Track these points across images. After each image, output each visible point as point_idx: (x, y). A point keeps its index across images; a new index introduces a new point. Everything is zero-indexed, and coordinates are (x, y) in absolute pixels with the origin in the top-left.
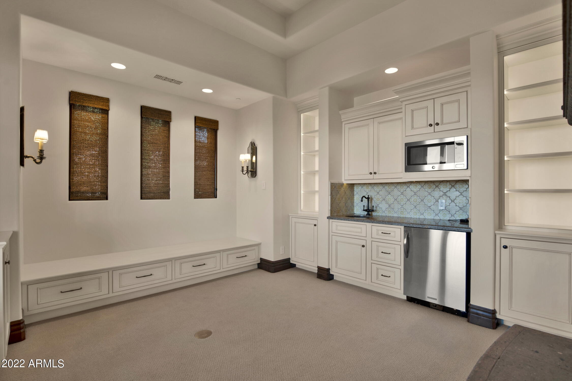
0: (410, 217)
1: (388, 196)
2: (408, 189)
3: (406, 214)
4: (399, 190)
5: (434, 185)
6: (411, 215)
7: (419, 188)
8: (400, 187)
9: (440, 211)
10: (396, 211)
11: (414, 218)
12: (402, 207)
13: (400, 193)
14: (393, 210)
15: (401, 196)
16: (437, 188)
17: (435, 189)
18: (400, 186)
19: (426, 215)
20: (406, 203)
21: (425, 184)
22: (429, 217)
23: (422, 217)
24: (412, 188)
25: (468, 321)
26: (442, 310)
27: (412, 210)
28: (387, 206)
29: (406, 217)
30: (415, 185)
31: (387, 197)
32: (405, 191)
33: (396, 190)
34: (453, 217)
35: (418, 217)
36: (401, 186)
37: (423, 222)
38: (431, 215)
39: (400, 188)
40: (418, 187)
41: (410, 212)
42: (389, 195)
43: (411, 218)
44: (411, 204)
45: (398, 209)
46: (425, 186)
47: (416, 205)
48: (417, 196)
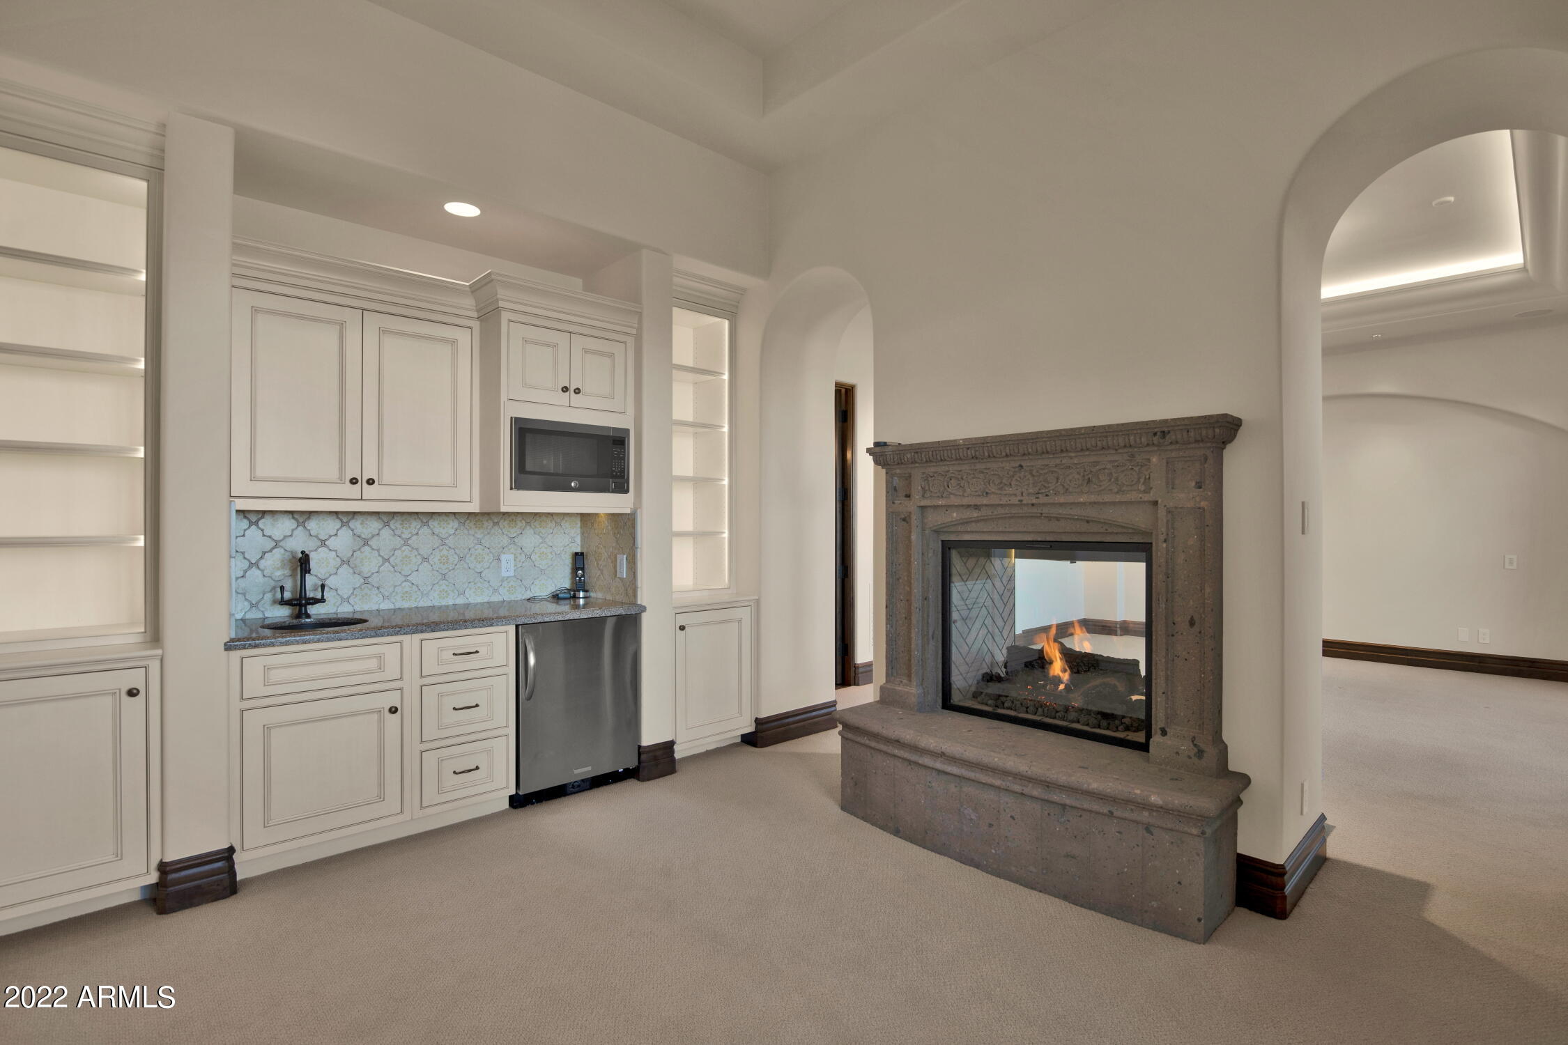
0: (431, 605)
1: (362, 550)
2: (425, 530)
3: (418, 600)
4: (398, 532)
5: (489, 521)
6: (432, 598)
7: (452, 528)
8: (401, 524)
9: (502, 581)
10: (387, 594)
11: (441, 606)
12: (405, 581)
13: (398, 542)
14: (377, 591)
15: (403, 549)
16: (496, 528)
17: (493, 531)
18: (400, 522)
19: (470, 596)
20: (420, 569)
21: (470, 518)
22: (479, 600)
23: (460, 601)
24: (434, 527)
25: (638, 780)
26: (588, 787)
27: (436, 587)
28: (358, 581)
29: (420, 606)
30: (443, 520)
31: (357, 554)
32: (415, 537)
33: (386, 533)
34: (528, 592)
35: (451, 603)
36: (403, 521)
37: (464, 614)
38: (482, 594)
39: (400, 527)
40: (450, 526)
41: (429, 591)
42: (367, 548)
43: (434, 607)
44: (433, 570)
45: (396, 586)
46: (468, 521)
47: (447, 570)
48: (450, 548)
